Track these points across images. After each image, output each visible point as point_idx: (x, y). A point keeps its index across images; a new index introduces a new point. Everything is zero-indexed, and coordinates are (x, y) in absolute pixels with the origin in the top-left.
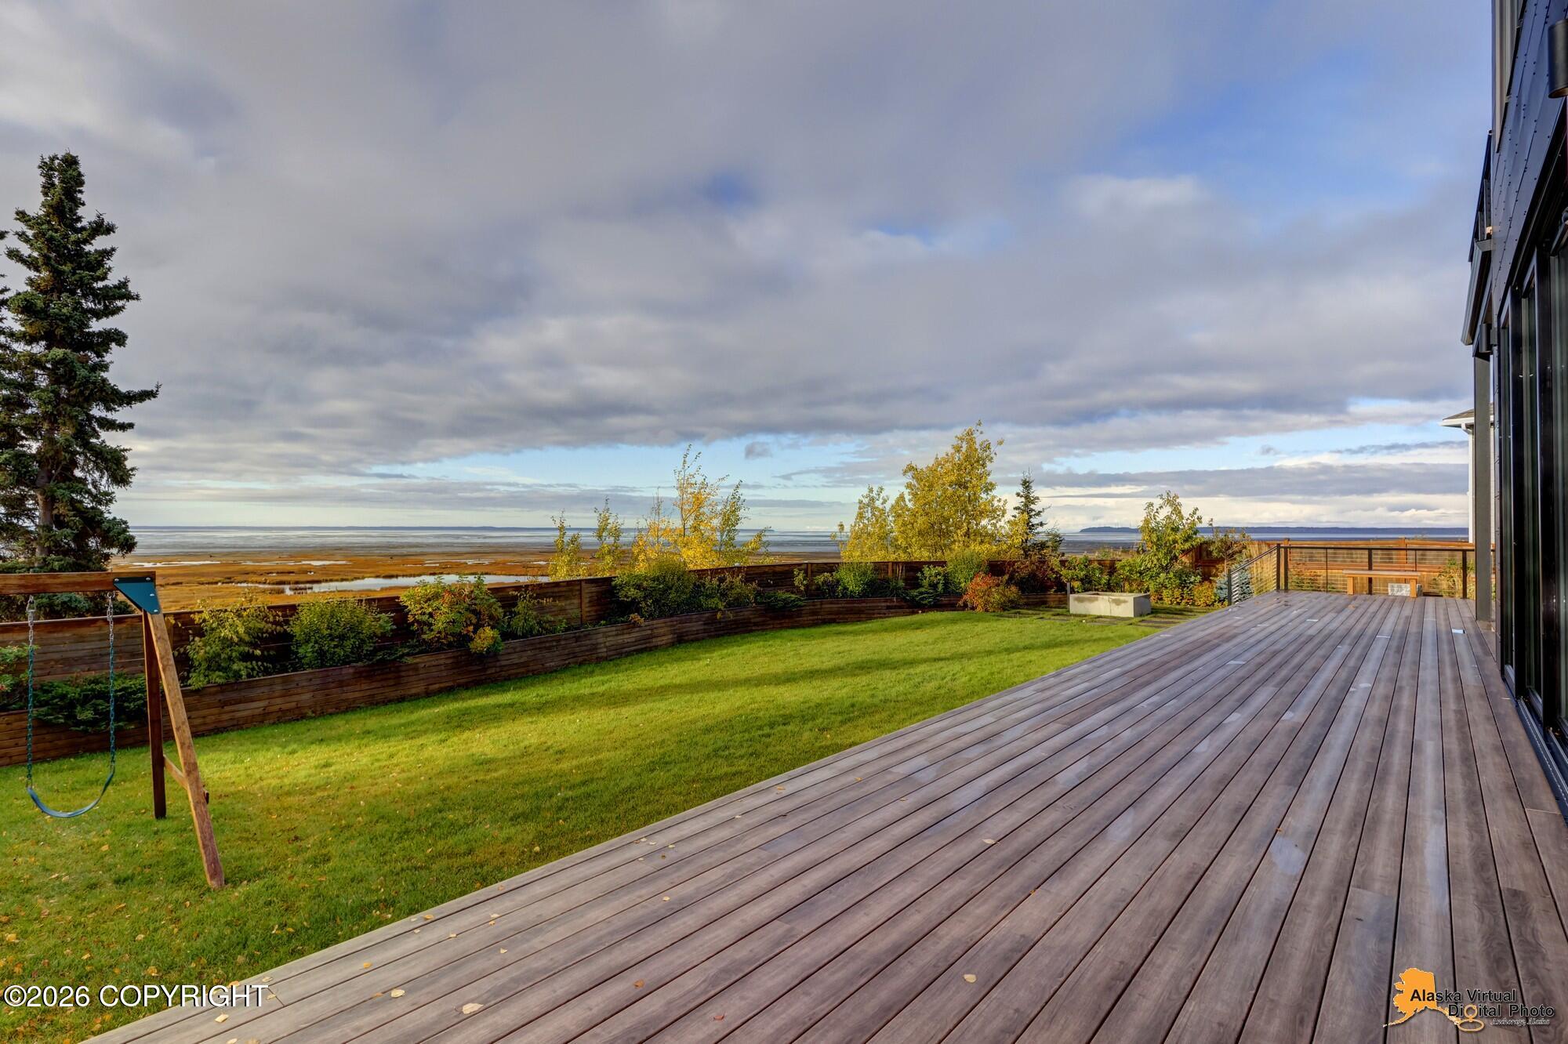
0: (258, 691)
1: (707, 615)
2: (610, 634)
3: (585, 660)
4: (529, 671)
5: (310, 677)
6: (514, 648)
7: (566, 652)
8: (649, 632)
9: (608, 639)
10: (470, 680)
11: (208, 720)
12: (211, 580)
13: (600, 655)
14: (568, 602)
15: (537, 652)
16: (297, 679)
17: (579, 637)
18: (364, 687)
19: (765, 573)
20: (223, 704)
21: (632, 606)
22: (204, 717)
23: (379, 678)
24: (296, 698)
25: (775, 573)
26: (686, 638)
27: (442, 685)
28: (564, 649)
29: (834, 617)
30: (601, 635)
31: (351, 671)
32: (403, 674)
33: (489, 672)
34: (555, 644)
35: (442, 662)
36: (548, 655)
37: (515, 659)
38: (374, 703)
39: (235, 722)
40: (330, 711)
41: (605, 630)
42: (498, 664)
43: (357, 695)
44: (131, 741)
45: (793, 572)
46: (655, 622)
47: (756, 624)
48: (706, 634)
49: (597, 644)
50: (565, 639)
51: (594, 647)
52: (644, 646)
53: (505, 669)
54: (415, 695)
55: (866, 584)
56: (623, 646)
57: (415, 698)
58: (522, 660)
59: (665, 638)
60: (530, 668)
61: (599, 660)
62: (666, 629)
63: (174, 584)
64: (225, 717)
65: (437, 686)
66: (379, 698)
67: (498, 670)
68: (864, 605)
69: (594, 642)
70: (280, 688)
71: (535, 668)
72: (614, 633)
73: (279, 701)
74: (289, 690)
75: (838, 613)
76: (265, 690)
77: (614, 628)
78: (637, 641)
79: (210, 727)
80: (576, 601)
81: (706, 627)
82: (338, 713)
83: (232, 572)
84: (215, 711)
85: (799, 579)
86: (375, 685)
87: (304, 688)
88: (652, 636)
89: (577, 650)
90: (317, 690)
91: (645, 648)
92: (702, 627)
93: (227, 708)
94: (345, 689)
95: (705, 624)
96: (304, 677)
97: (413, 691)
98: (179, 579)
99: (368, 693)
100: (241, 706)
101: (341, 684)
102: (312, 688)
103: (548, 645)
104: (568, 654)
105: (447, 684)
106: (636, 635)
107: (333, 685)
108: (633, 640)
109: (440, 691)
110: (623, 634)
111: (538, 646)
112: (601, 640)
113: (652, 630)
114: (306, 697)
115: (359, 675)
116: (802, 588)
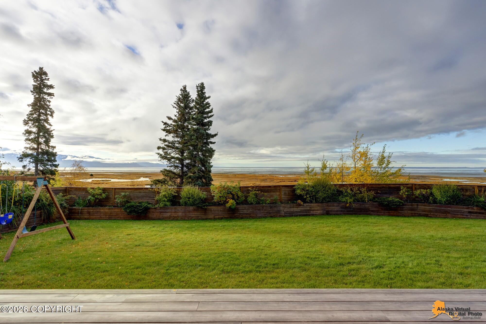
0: (168, 211)
1: (343, 204)
2: (286, 207)
3: (274, 216)
4: (250, 217)
5: (181, 208)
6: (245, 208)
7: (266, 211)
8: (309, 208)
9: (285, 209)
10: (229, 216)
11: (157, 216)
12: (291, 181)
13: (281, 215)
14: (274, 193)
15: (254, 210)
16: (178, 208)
17: (272, 207)
18: (196, 213)
19: (383, 187)
20: (161, 212)
21: (300, 197)
22: (156, 215)
23: (200, 211)
24: (178, 214)
25: (390, 188)
26: (331, 213)
27: (219, 217)
28: (265, 210)
29: (427, 213)
30: (282, 207)
31: (192, 208)
32: (207, 211)
33: (235, 215)
34: (261, 208)
35: (219, 209)
36: (259, 212)
37: (245, 211)
38: (198, 219)
39: (163, 218)
40: (186, 219)
41: (284, 205)
42: (239, 212)
43: (194, 215)
44: (142, 218)
45: (400, 188)
46: (312, 204)
47: (372, 211)
48: (342, 213)
49: (280, 210)
50: (266, 207)
51: (279, 211)
52: (306, 214)
53: (241, 214)
54: (210, 218)
55: (449, 197)
56: (293, 212)
57: (211, 219)
58: (248, 212)
59: (318, 212)
60: (251, 216)
61: (280, 216)
62: (319, 208)
63: (284, 181)
64: (161, 216)
65: (217, 217)
66: (200, 218)
67: (239, 214)
68: (449, 209)
69: (278, 209)
70: (174, 210)
71: (253, 216)
72: (289, 207)
73: (173, 214)
74: (176, 211)
75: (430, 211)
76: (170, 210)
77: (289, 205)
78: (301, 211)
79: (158, 218)
80: (278, 193)
81: (342, 209)
82: (188, 220)
83: (297, 179)
84: (159, 214)
85: (403, 192)
86: (198, 213)
87: (180, 211)
88: (310, 210)
89: (271, 211)
90: (183, 212)
91: (307, 214)
92: (340, 209)
93: (161, 214)
94: (190, 213)
95: (341, 208)
96: (180, 208)
97: (210, 217)
98: (285, 180)
99: (197, 215)
100: (165, 214)
101: (189, 212)
102: (182, 212)
103: (258, 208)
104: (267, 213)
105: (221, 217)
106: (301, 209)
107: (187, 212)
108: (300, 210)
109: (219, 219)
110: (294, 208)
111: (254, 208)
112: (282, 209)
113: (310, 207)
114: (180, 214)
115: (194, 210)
116: (404, 196)
